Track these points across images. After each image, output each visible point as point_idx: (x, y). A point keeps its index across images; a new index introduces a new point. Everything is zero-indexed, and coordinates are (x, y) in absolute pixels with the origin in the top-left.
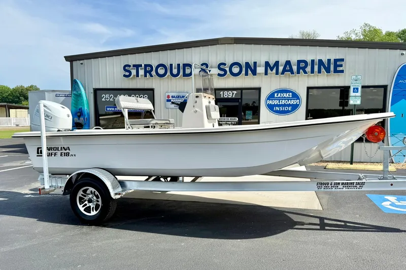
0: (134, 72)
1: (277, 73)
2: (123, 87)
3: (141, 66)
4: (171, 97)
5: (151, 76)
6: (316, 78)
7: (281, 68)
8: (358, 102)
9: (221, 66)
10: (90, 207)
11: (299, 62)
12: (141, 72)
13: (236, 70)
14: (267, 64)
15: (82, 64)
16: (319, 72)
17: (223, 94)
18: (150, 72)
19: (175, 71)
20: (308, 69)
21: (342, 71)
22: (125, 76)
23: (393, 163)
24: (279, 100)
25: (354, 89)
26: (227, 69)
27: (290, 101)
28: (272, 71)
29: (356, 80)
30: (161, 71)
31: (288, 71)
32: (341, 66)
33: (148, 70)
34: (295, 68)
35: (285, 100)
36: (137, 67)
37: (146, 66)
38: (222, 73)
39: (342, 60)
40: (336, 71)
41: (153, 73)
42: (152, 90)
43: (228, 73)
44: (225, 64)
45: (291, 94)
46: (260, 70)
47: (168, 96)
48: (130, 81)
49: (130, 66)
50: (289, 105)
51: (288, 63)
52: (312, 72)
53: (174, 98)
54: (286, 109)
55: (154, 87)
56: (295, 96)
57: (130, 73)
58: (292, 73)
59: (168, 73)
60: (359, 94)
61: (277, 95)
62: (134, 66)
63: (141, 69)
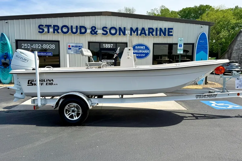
0: (46, 30)
1: (137, 35)
2: (37, 39)
3: (51, 26)
4: (71, 46)
5: (58, 33)
6: (158, 38)
7: (139, 32)
8: (182, 52)
9: (104, 29)
10: (72, 115)
11: (149, 29)
12: (51, 30)
13: (113, 31)
14: (131, 29)
15: (7, 22)
16: (160, 35)
17: (105, 46)
18: (57, 30)
19: (74, 30)
20: (154, 33)
21: (172, 35)
22: (39, 32)
23: (197, 84)
24: (138, 50)
25: (180, 45)
26: (108, 31)
27: (144, 51)
28: (134, 33)
29: (181, 40)
30: (65, 30)
31: (143, 34)
32: (171, 32)
33: (56, 29)
34: (147, 32)
35: (141, 50)
36: (48, 26)
37: (54, 26)
38: (105, 33)
39: (172, 29)
40: (169, 35)
41: (60, 31)
42: (58, 42)
43: (109, 33)
44: (106, 28)
45: (144, 47)
46: (128, 32)
47: (69, 46)
48: (43, 35)
49: (43, 26)
50: (143, 53)
51: (143, 29)
52: (156, 35)
53: (73, 47)
54: (142, 55)
55: (59, 40)
56: (147, 48)
57: (43, 31)
58: (146, 35)
59: (70, 31)
60: (182, 48)
61: (137, 47)
62: (46, 26)
63: (51, 28)
